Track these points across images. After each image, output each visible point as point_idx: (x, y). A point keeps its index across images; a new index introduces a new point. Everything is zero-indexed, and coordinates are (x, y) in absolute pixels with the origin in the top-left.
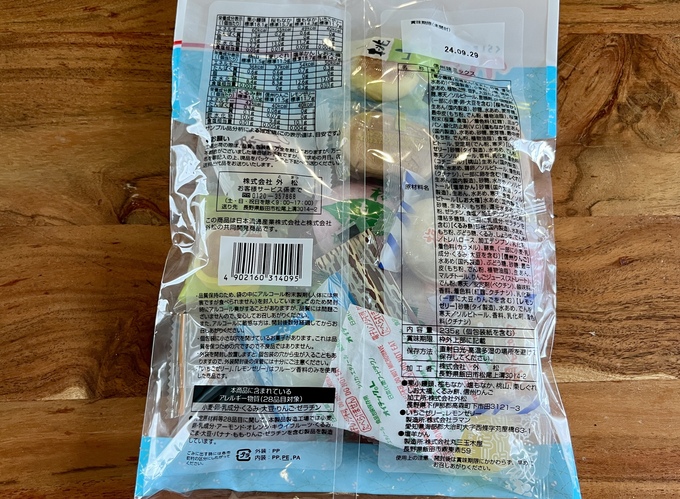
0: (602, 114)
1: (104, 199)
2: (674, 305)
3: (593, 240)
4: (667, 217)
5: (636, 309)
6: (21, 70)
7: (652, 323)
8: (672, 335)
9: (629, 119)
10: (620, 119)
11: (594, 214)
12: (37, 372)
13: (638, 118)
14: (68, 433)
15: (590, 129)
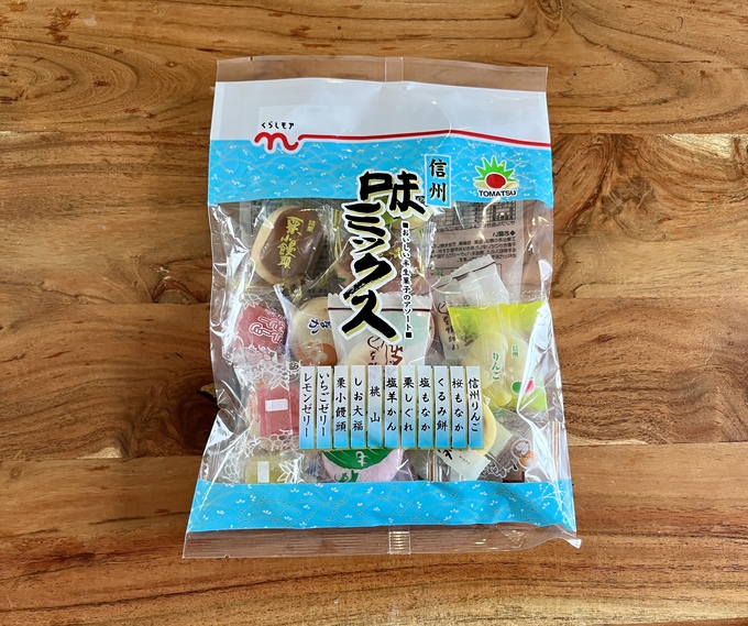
0: (587, 206)
1: (140, 281)
2: (647, 378)
3: (576, 320)
4: (643, 299)
5: (613, 381)
6: (68, 166)
7: (626, 394)
8: (644, 405)
9: (612, 210)
10: (604, 211)
11: (578, 296)
12: (77, 434)
13: (619, 210)
14: (104, 488)
15: (576, 220)
